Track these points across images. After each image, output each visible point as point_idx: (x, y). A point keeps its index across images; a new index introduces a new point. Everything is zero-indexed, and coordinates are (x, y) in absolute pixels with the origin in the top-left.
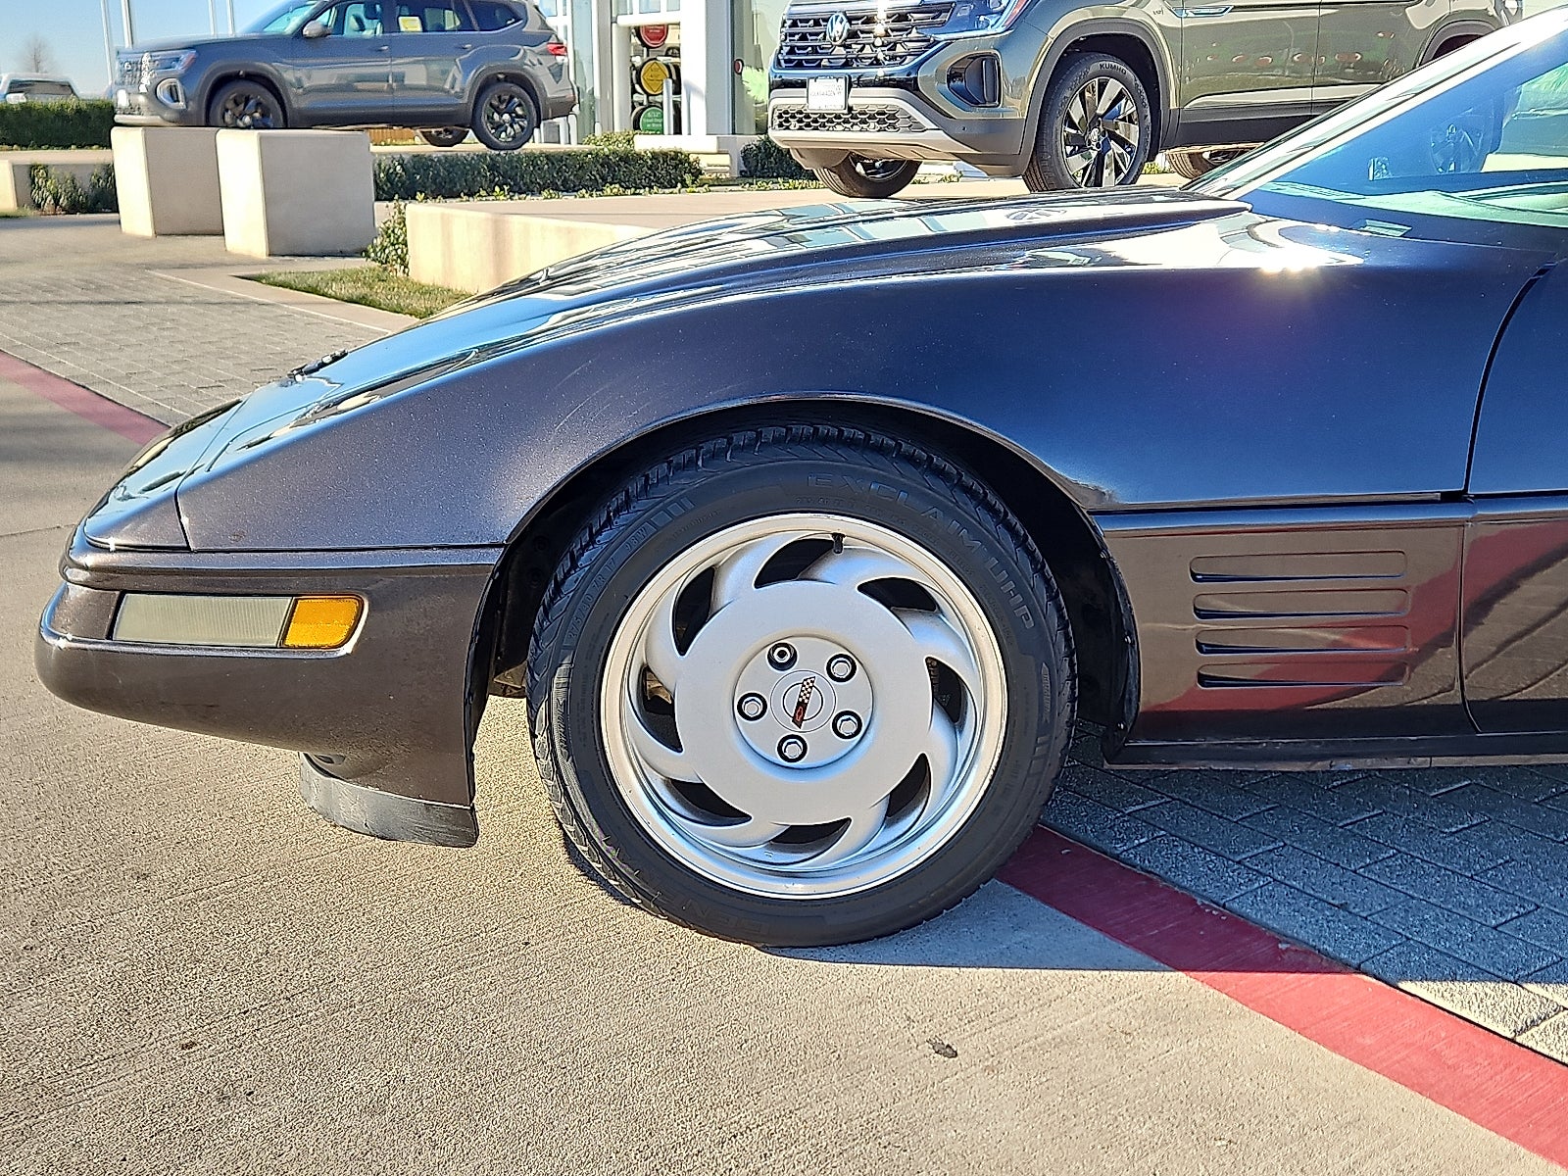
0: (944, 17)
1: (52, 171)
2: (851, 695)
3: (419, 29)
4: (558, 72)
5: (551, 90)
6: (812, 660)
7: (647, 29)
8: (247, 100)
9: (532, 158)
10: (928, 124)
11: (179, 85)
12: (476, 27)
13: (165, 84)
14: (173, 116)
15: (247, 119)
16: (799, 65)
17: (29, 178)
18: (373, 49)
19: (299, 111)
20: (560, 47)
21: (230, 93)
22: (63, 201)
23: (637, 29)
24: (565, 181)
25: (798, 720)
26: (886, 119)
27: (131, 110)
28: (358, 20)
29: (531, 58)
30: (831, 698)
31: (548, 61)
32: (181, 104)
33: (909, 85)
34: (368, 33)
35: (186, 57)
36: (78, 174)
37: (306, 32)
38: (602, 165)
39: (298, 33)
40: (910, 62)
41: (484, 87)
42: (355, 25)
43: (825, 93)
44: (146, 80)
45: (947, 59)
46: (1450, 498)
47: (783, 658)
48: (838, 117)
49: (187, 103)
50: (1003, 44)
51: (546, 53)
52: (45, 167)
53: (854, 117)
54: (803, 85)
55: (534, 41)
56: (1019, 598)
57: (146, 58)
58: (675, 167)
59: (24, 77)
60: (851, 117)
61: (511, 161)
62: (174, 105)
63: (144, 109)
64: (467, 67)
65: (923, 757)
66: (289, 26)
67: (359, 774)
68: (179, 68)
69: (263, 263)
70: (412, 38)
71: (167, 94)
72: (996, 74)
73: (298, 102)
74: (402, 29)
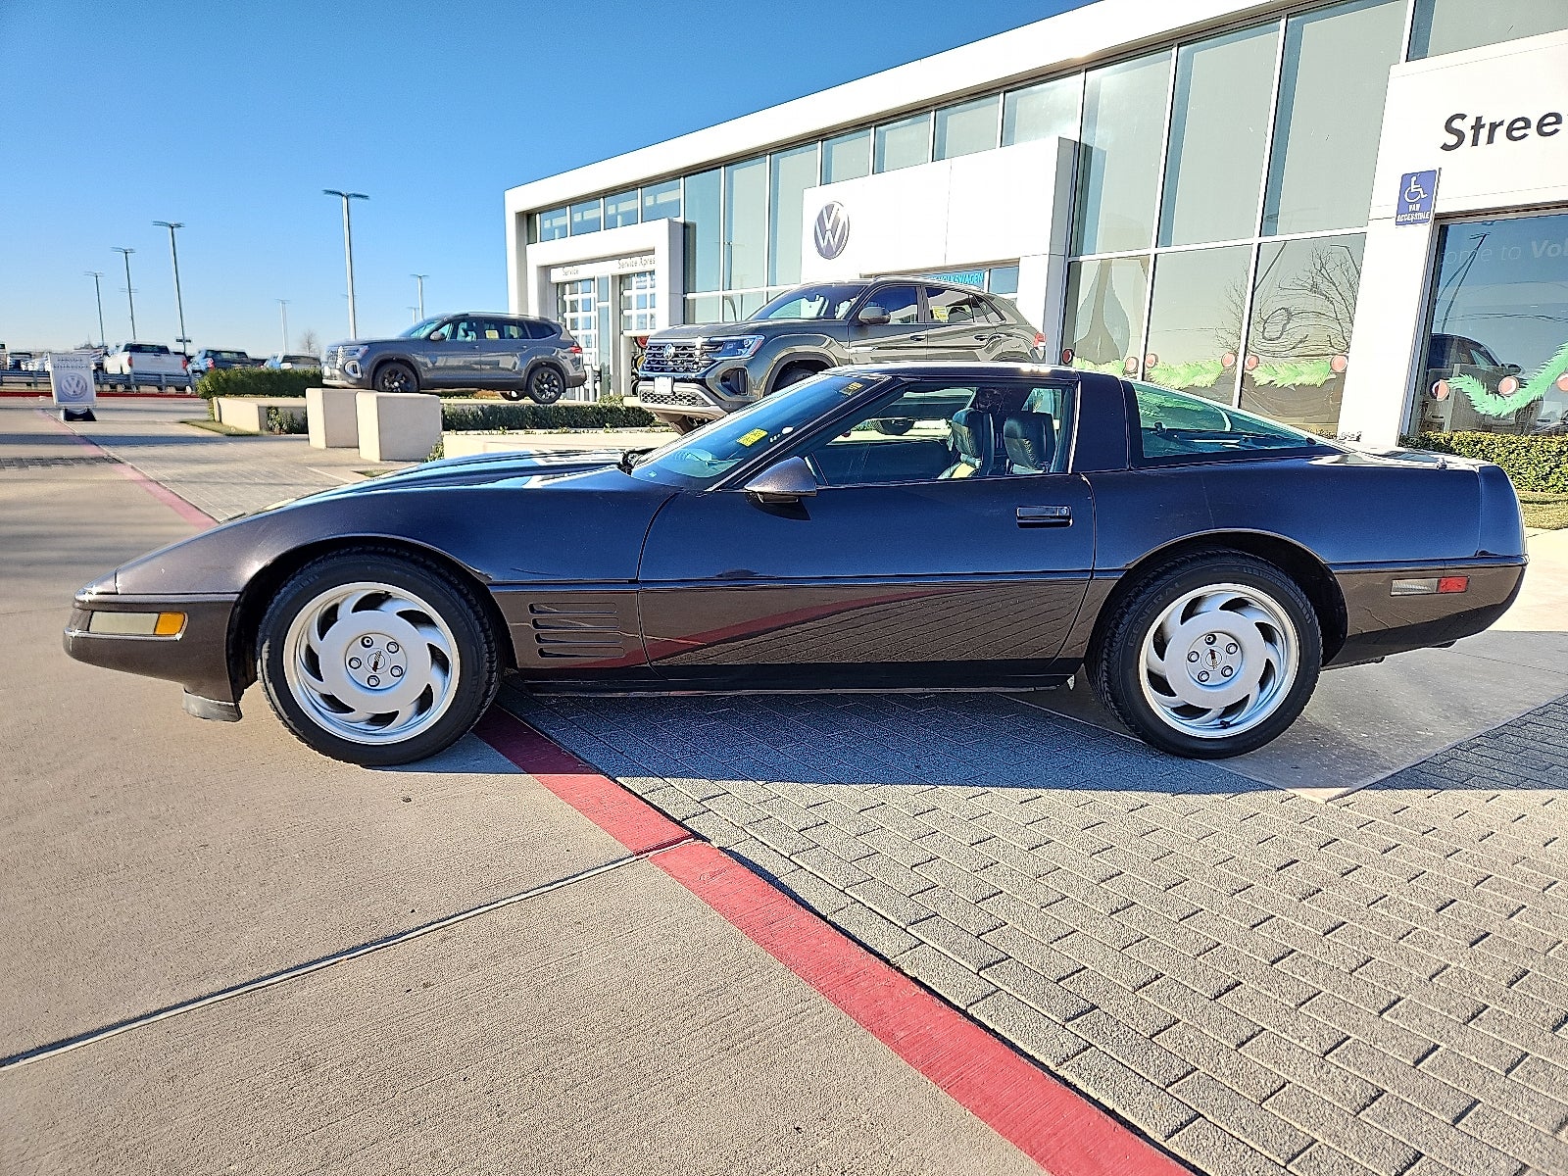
0: (720, 348)
1: (279, 410)
2: (398, 659)
3: (497, 337)
4: (577, 362)
5: (572, 372)
6: (380, 643)
7: (641, 338)
8: (397, 373)
9: (557, 408)
10: (712, 403)
11: (357, 364)
12: (530, 336)
13: (350, 364)
14: (354, 381)
15: (396, 384)
16: (652, 370)
17: (267, 413)
18: (470, 348)
19: (426, 379)
20: (579, 349)
21: (387, 369)
22: (285, 427)
23: (636, 338)
24: (575, 422)
25: (375, 669)
26: (692, 400)
27: (330, 378)
28: (464, 330)
29: (561, 354)
30: (388, 660)
31: (570, 357)
32: (359, 375)
33: (701, 382)
34: (469, 339)
35: (363, 349)
36: (295, 412)
37: (432, 337)
38: (597, 414)
39: (428, 337)
40: (703, 370)
41: (534, 369)
42: (463, 334)
43: (662, 385)
44: (340, 361)
45: (720, 370)
46: (631, 582)
47: (366, 643)
48: (669, 397)
49: (362, 373)
50: (749, 363)
51: (571, 352)
52: (276, 408)
53: (676, 397)
54: (652, 379)
55: (565, 345)
56: (460, 619)
57: (340, 349)
58: (639, 416)
59: (292, 353)
60: (675, 397)
61: (545, 410)
62: (355, 375)
63: (338, 377)
64: (523, 358)
65: (428, 686)
66: (424, 334)
67: (195, 691)
68: (358, 355)
69: (376, 464)
70: (493, 342)
71: (351, 369)
72: (745, 377)
73: (426, 376)
74: (488, 337)
